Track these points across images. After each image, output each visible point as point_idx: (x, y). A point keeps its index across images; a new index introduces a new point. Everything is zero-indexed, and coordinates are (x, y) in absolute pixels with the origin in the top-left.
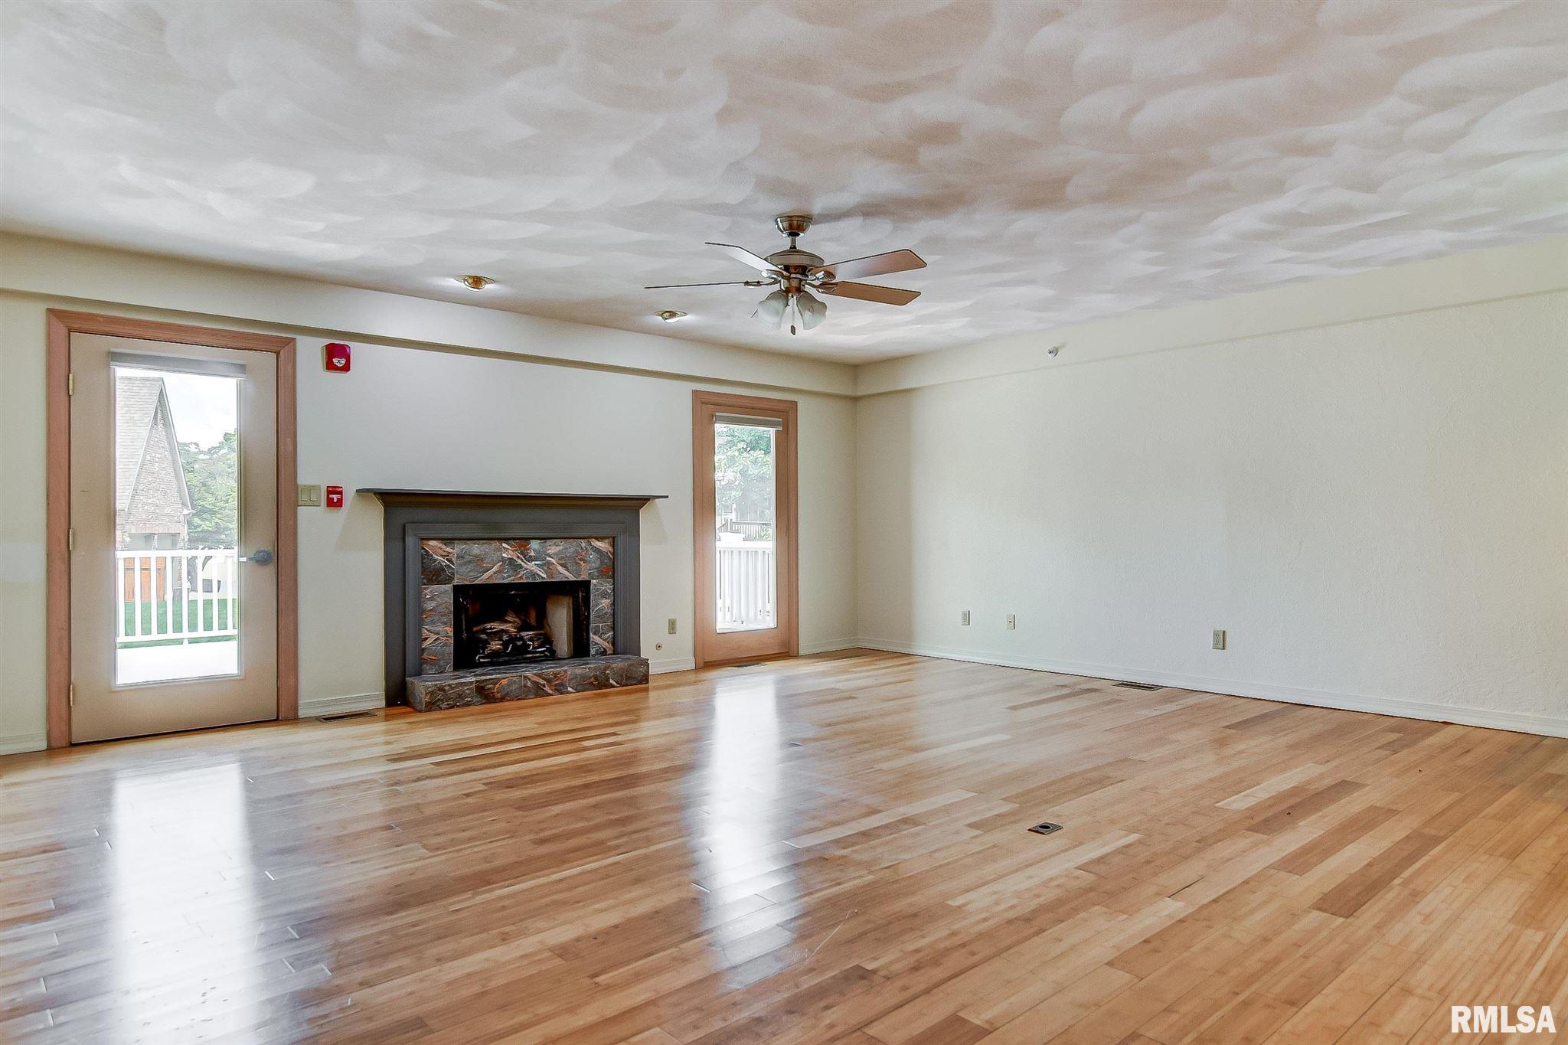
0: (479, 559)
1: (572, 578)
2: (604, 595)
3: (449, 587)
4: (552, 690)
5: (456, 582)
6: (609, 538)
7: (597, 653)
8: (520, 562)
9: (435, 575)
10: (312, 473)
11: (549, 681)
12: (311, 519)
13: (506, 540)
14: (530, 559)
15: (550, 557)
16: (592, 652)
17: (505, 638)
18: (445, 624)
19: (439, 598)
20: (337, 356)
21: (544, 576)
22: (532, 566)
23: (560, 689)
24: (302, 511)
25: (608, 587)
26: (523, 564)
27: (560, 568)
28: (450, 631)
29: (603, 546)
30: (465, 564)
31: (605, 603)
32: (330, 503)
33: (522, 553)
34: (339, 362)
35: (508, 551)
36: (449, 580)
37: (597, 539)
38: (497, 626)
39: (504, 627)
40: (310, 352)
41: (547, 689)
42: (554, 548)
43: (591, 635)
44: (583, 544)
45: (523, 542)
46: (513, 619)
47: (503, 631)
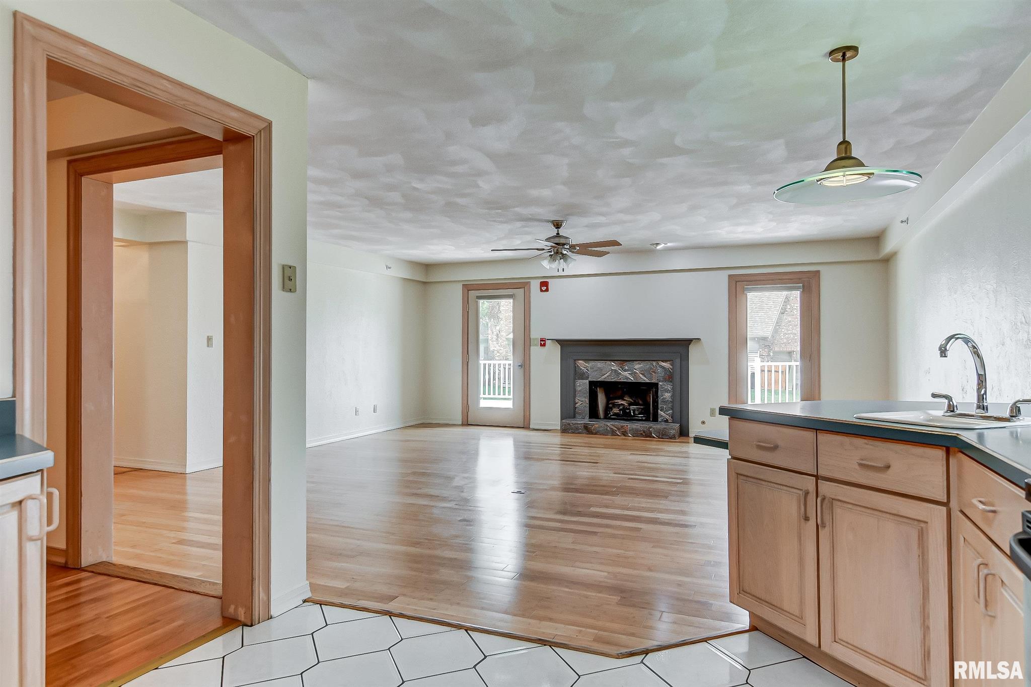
0: (600, 369)
1: (648, 381)
2: (667, 391)
3: (587, 382)
4: (620, 433)
5: (590, 379)
6: (670, 361)
7: (662, 421)
8: (620, 371)
9: (582, 376)
10: (536, 334)
11: (619, 429)
12: (535, 350)
13: (613, 361)
14: (625, 371)
15: (636, 369)
16: (659, 420)
17: (621, 407)
18: (585, 397)
19: (583, 386)
20: (544, 286)
21: (633, 379)
22: (626, 374)
23: (625, 434)
24: (532, 348)
25: (669, 387)
26: (621, 373)
27: (641, 375)
28: (587, 401)
29: (666, 365)
30: (594, 371)
31: (667, 396)
32: (541, 345)
33: (621, 367)
34: (544, 288)
35: (614, 366)
36: (587, 378)
37: (663, 361)
38: (620, 402)
39: (623, 402)
40: (535, 285)
41: (617, 432)
42: (637, 366)
43: (659, 411)
44: (654, 363)
45: (622, 362)
46: (626, 399)
47: (622, 404)
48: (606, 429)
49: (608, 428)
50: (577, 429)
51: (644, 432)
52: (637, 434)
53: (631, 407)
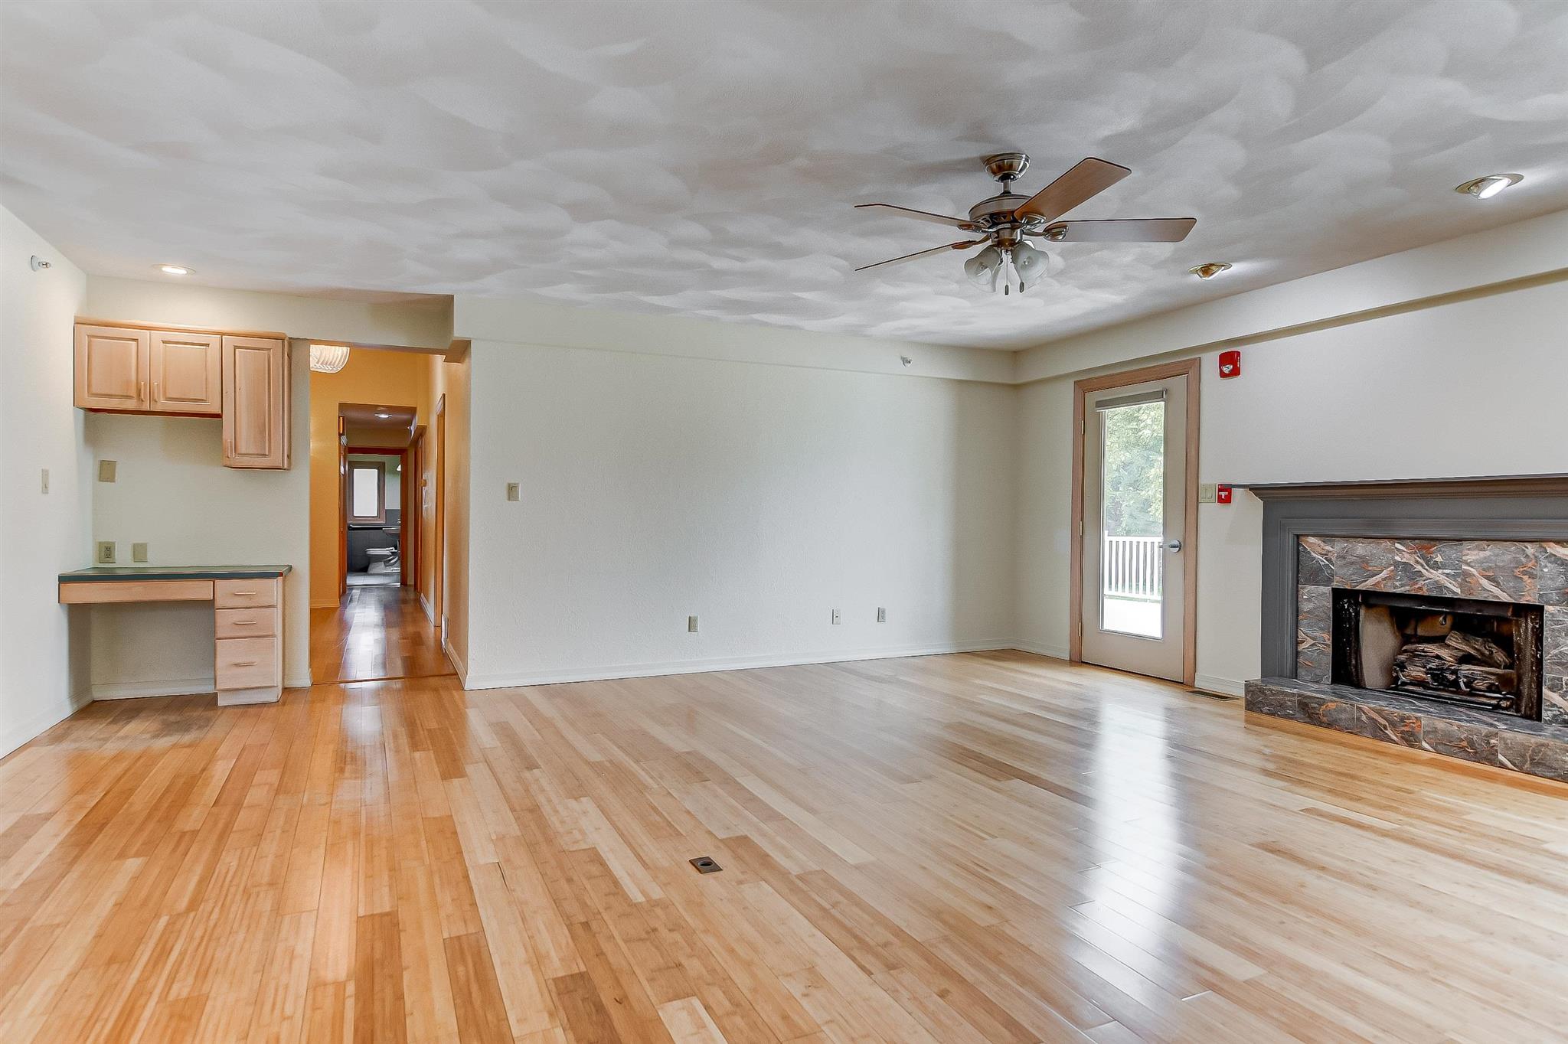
0: (1364, 561)
1: (1506, 599)
3: (1327, 590)
4: (1397, 736)
5: (1335, 585)
7: (1550, 718)
8: (1419, 568)
9: (1317, 576)
10: (1211, 476)
11: (1393, 725)
12: (1210, 510)
13: (1400, 539)
14: (1436, 566)
15: (1468, 564)
16: (1546, 715)
17: (1433, 665)
18: (1322, 629)
19: (1316, 599)
20: (1231, 363)
21: (1458, 591)
22: (1438, 575)
23: (1410, 739)
24: (1202, 506)
26: (1423, 571)
27: (1485, 583)
28: (1328, 638)
30: (1346, 565)
32: (1220, 500)
33: (1423, 557)
34: (1227, 369)
35: (1404, 554)
36: (1328, 581)
37: (1558, 543)
38: (1431, 649)
40: (1210, 363)
41: (1389, 732)
42: (1473, 555)
43: (1544, 689)
44: (1532, 550)
45: (1425, 543)
46: (1453, 644)
47: (1438, 657)
48: (1359, 719)
49: (1364, 718)
50: (1282, 705)
51: (1471, 743)
52: (1446, 745)
53: (1464, 667)
